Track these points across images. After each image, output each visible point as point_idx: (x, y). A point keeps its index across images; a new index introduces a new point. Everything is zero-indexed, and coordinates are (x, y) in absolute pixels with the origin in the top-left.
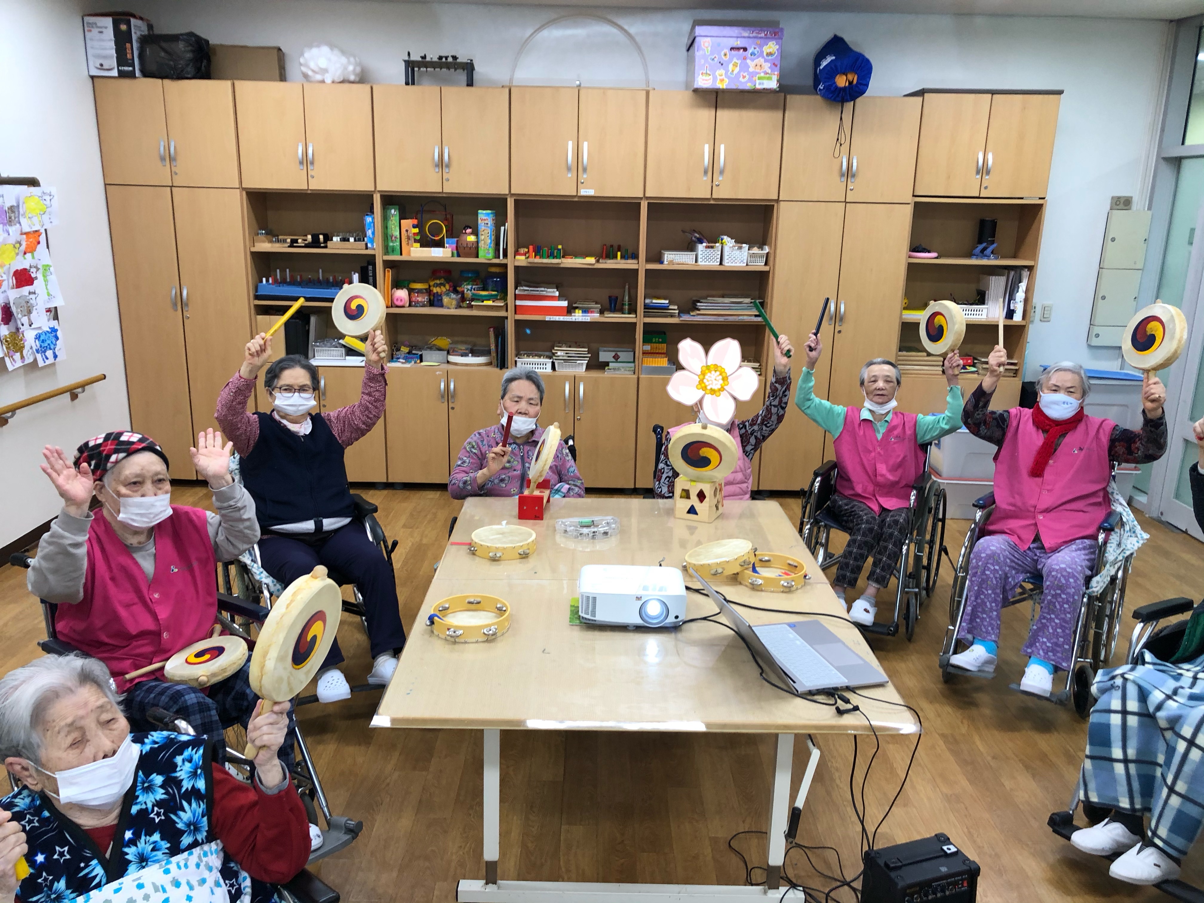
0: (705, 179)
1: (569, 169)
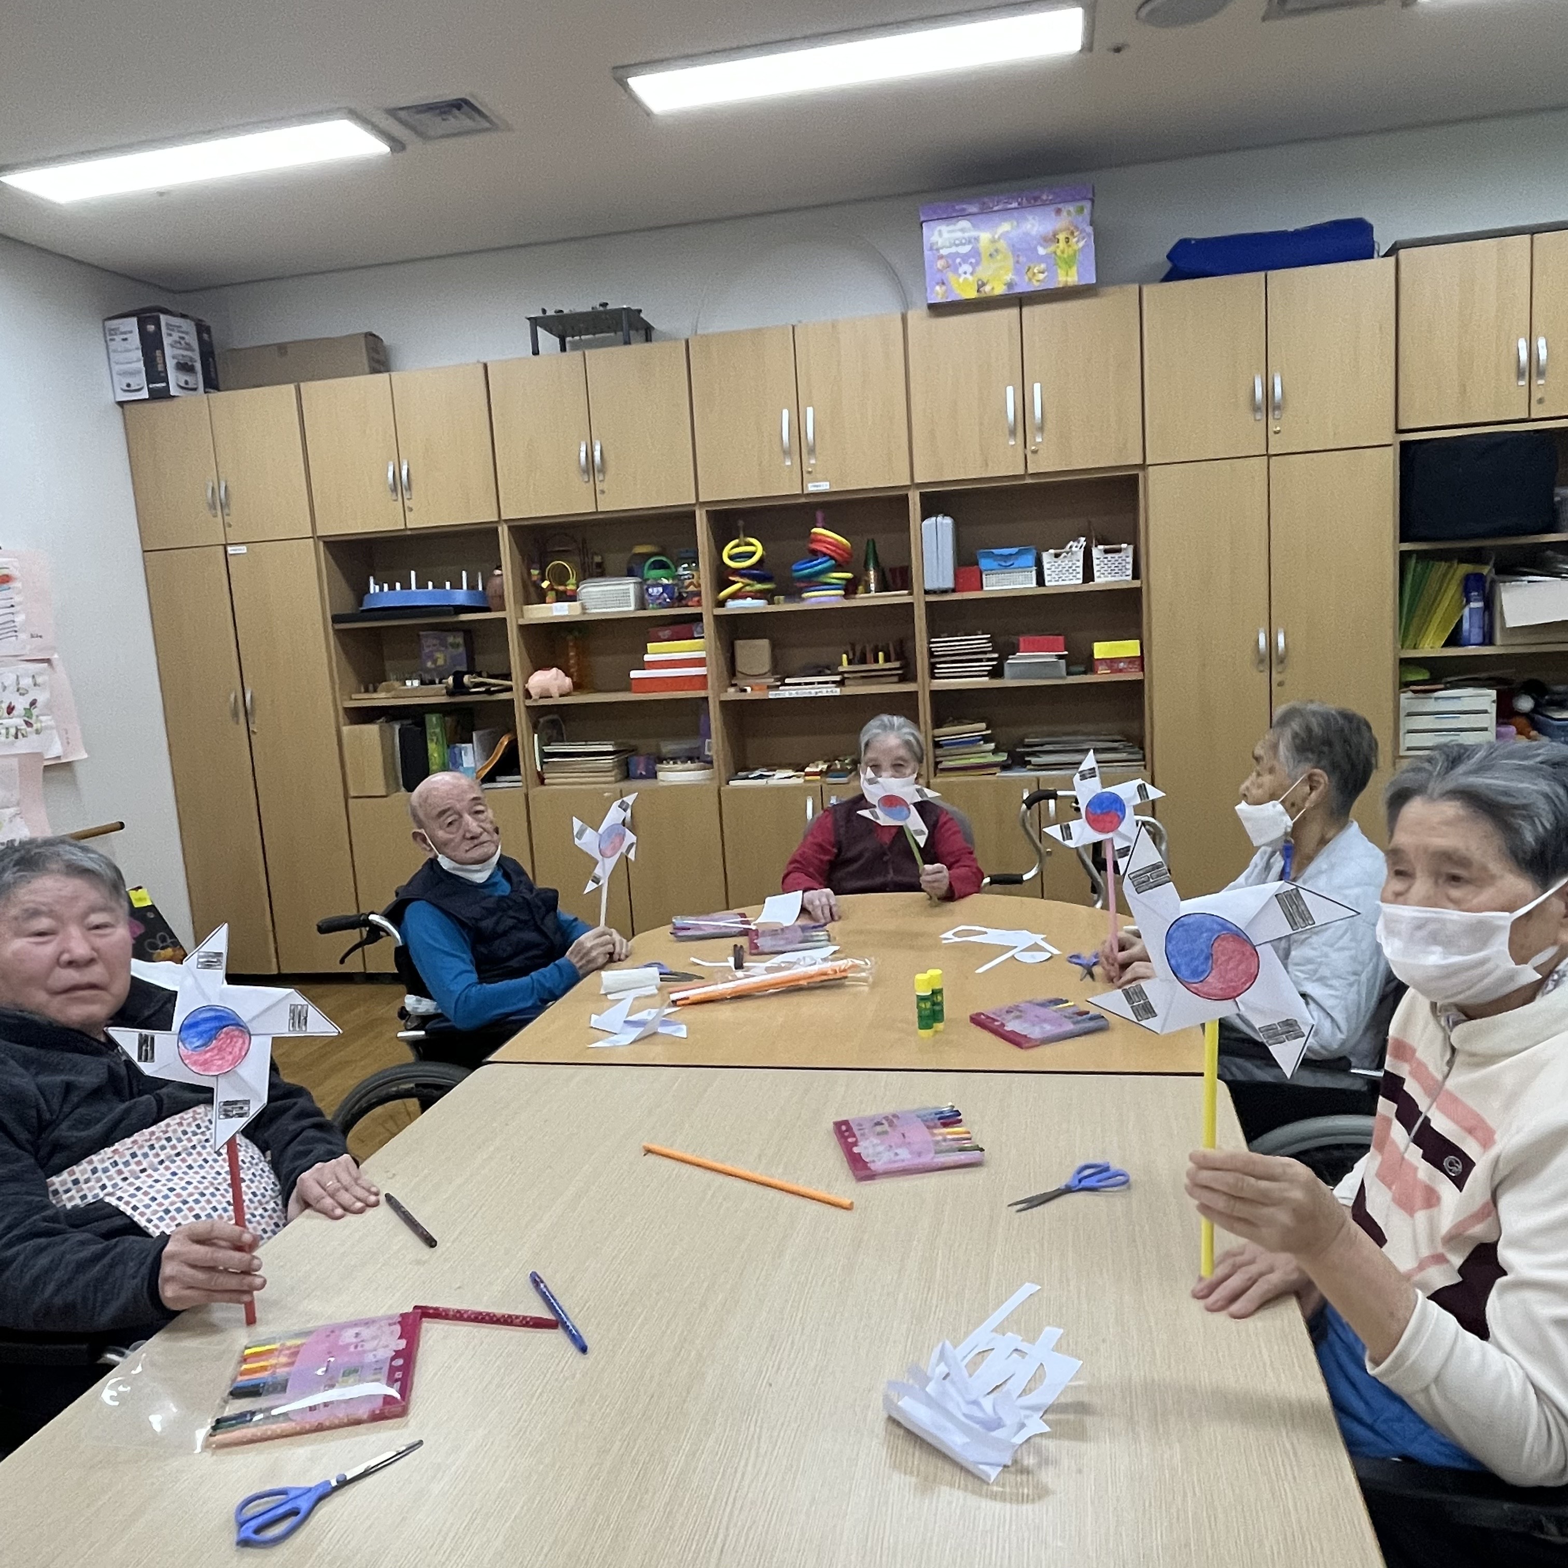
0: (1012, 443)
1: (787, 453)
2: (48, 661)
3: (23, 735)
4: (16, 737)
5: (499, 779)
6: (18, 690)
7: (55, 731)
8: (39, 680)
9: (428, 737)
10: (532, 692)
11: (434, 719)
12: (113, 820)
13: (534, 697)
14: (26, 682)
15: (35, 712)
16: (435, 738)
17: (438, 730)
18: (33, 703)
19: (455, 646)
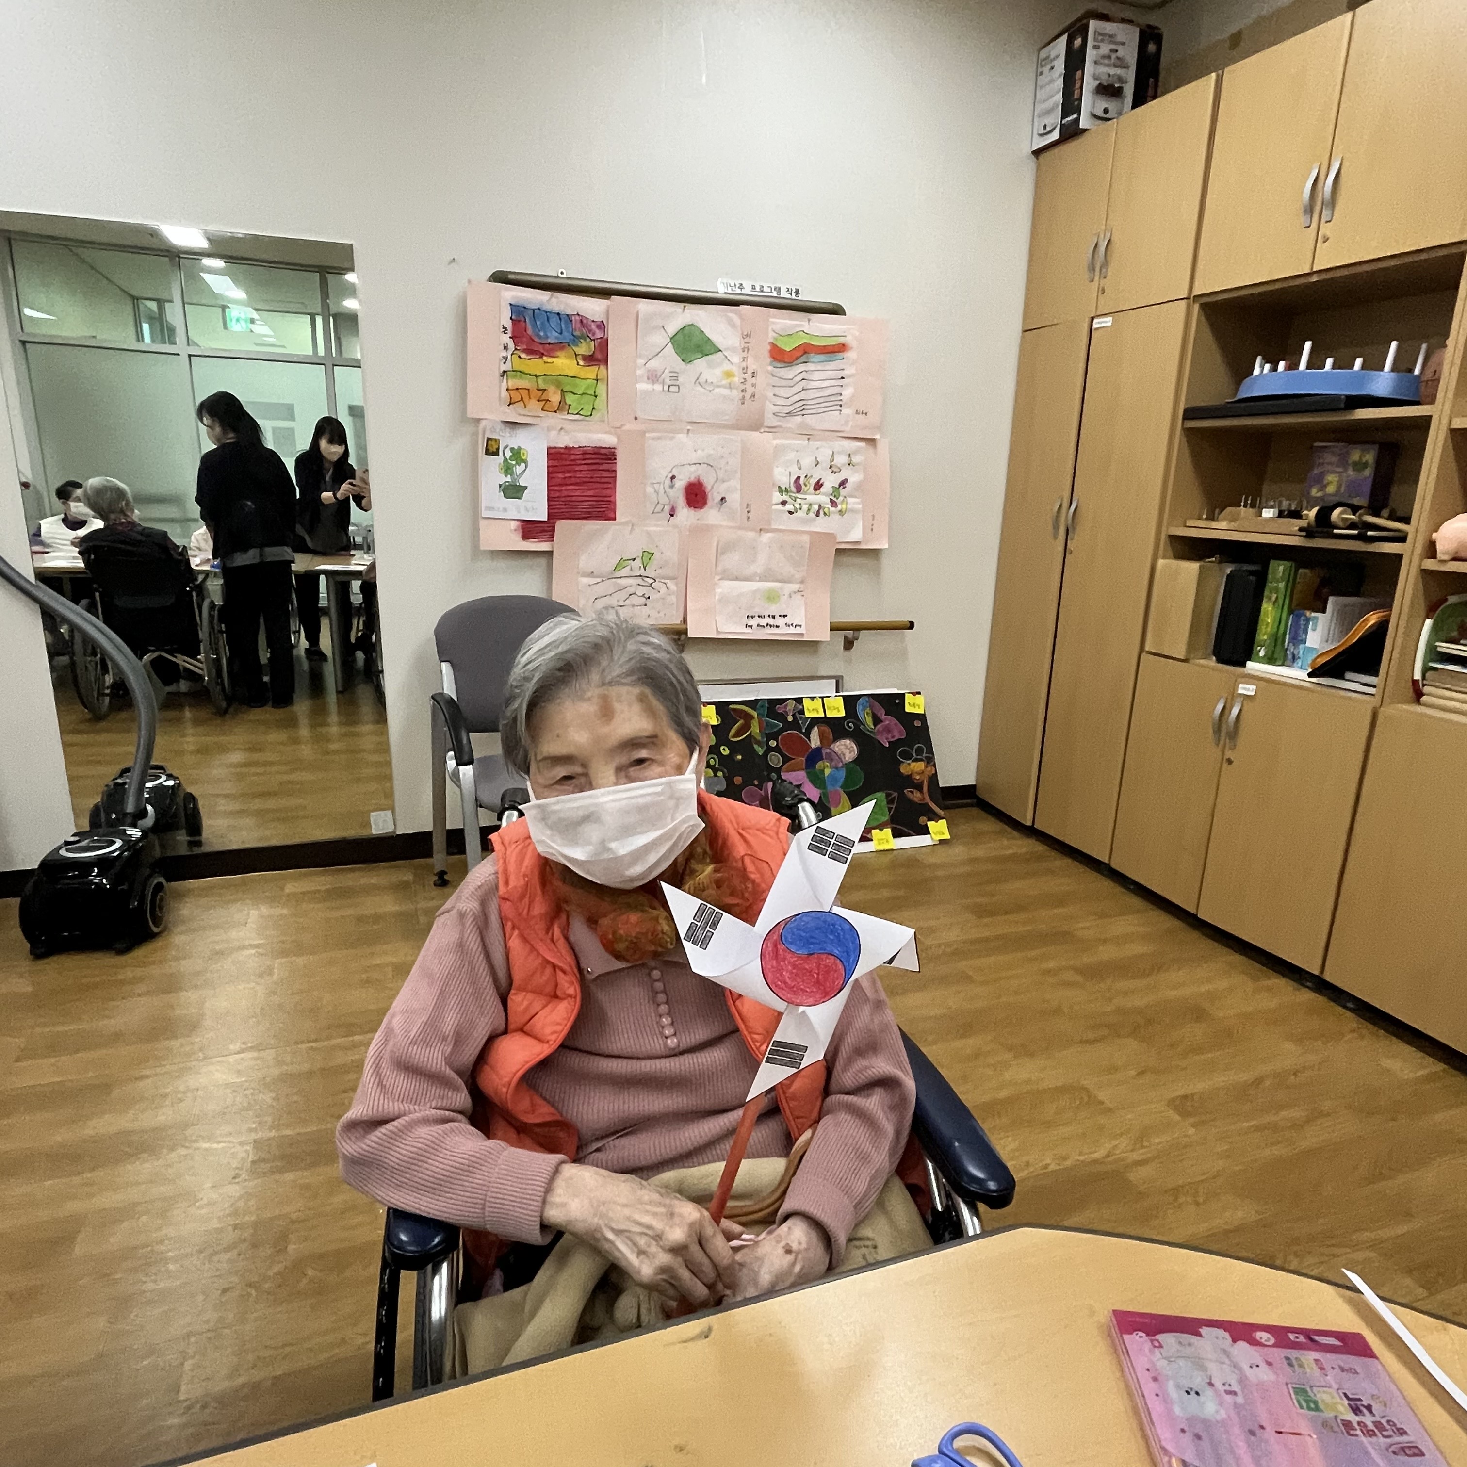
2: (871, 441)
3: (825, 514)
4: (818, 515)
5: (1348, 675)
6: (831, 467)
7: (859, 517)
8: (855, 459)
9: (1266, 593)
10: (1439, 547)
11: (1281, 568)
12: (906, 618)
13: (1439, 556)
14: (841, 460)
15: (843, 492)
16: (1274, 596)
17: (1282, 585)
18: (843, 483)
19: (1360, 466)
